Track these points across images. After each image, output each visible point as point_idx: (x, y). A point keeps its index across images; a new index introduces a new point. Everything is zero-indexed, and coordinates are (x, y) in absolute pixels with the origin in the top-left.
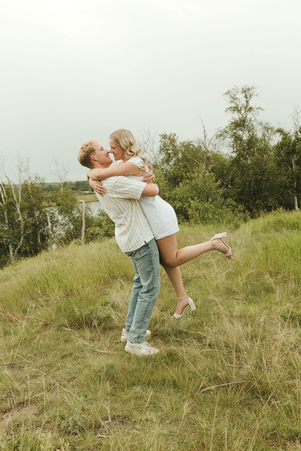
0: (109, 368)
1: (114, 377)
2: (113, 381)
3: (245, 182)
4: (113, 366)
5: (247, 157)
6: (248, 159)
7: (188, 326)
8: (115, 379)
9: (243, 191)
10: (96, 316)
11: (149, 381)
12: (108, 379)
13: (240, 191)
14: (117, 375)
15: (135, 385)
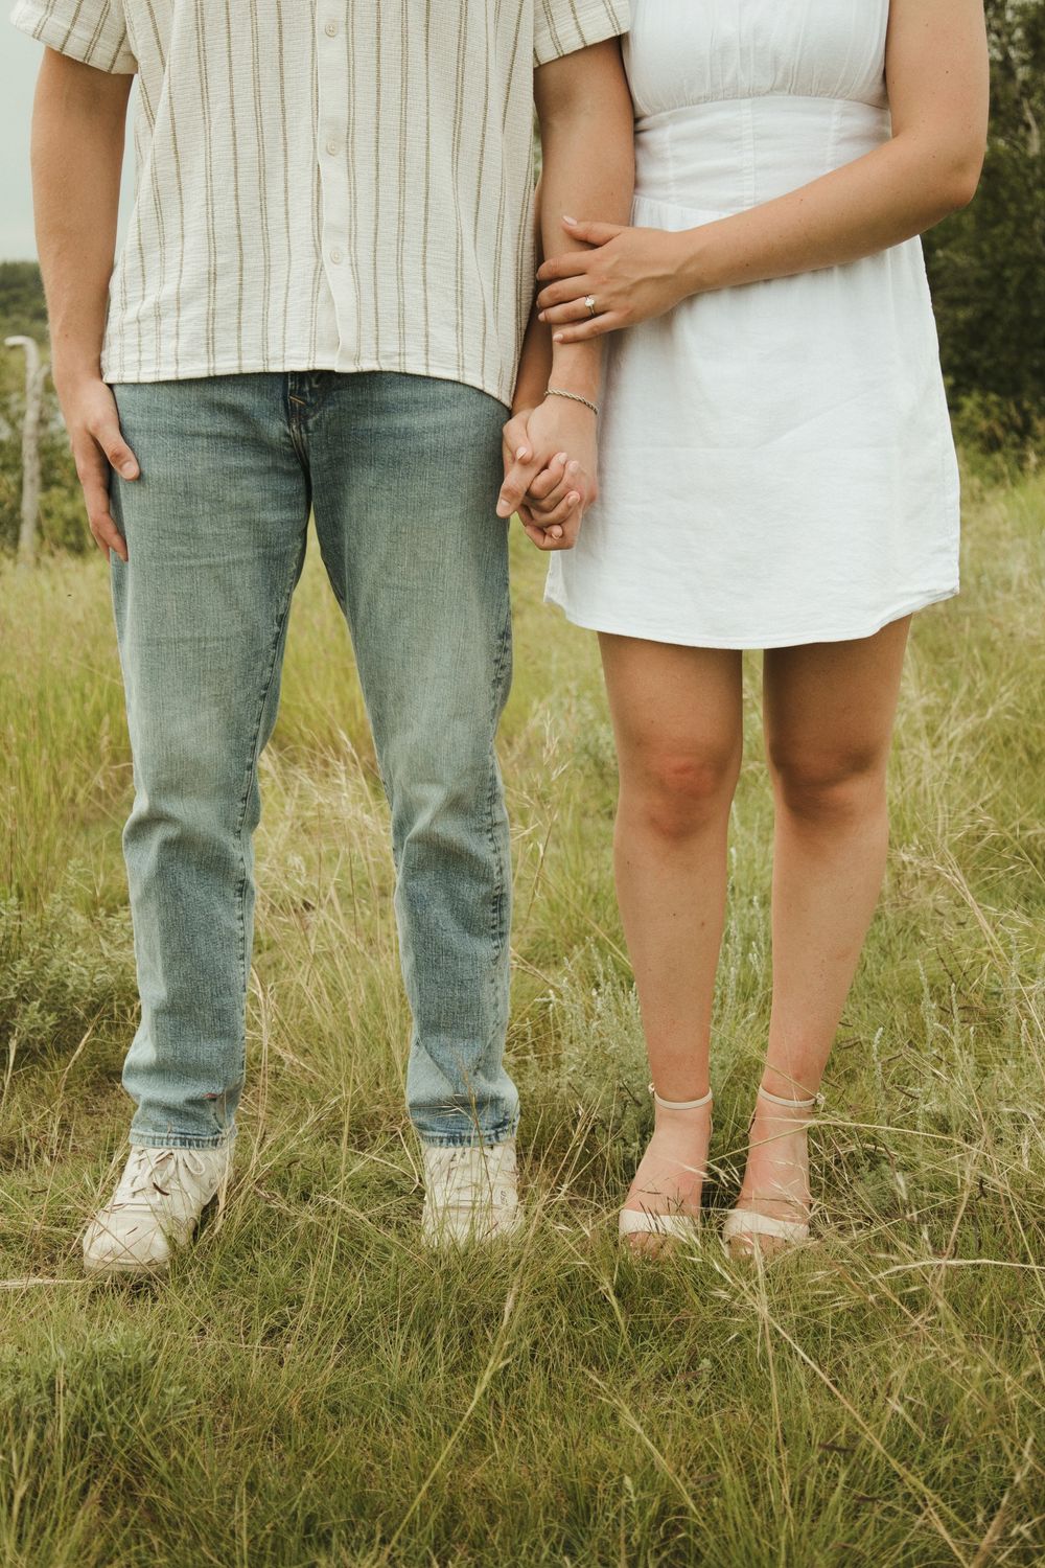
0: (101, 1386)
1: (139, 1467)
2: (134, 1499)
3: (1003, 266)
4: (135, 1375)
5: (1021, 113)
6: (1028, 127)
7: (729, 1070)
8: (148, 1493)
9: (988, 316)
10: (40, 976)
11: (451, 1508)
12: (85, 1491)
13: (968, 323)
14: (166, 1452)
15: (324, 1541)
